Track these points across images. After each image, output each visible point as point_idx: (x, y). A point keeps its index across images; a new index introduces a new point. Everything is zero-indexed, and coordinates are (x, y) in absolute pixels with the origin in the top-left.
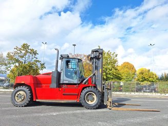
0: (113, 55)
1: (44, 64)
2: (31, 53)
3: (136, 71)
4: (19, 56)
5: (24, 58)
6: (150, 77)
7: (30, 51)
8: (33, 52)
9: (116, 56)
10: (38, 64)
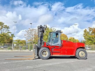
0: (53, 29)
1: (13, 34)
2: (5, 28)
5: (0, 31)
7: (4, 26)
8: (7, 27)
10: (10, 34)
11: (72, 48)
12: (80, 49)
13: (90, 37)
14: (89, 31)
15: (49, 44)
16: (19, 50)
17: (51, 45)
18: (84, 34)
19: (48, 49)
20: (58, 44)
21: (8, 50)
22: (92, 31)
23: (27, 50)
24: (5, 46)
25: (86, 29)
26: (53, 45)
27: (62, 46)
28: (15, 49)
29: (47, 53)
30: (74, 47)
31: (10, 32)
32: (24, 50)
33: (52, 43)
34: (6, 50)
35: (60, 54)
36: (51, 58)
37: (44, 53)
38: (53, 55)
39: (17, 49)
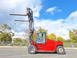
0: (46, 30)
1: (14, 34)
2: (8, 28)
3: (56, 37)
4: (2, 30)
5: (4, 31)
6: (61, 40)
7: (7, 27)
8: (9, 28)
9: (47, 31)
10: (11, 34)
11: (54, 45)
12: (59, 46)
13: (74, 37)
14: (73, 32)
15: (36, 42)
16: (19, 47)
17: (37, 43)
18: (69, 34)
19: (35, 46)
20: (43, 42)
21: (10, 47)
22: (75, 32)
23: (25, 47)
24: (6, 43)
25: (70, 31)
26: (39, 43)
27: (46, 43)
28: (15, 46)
29: (34, 49)
30: (55, 45)
31: (11, 32)
32: (23, 47)
33: (38, 41)
34: (9, 47)
35: (44, 50)
36: (36, 53)
37: (32, 49)
38: (39, 51)
39: (17, 46)
